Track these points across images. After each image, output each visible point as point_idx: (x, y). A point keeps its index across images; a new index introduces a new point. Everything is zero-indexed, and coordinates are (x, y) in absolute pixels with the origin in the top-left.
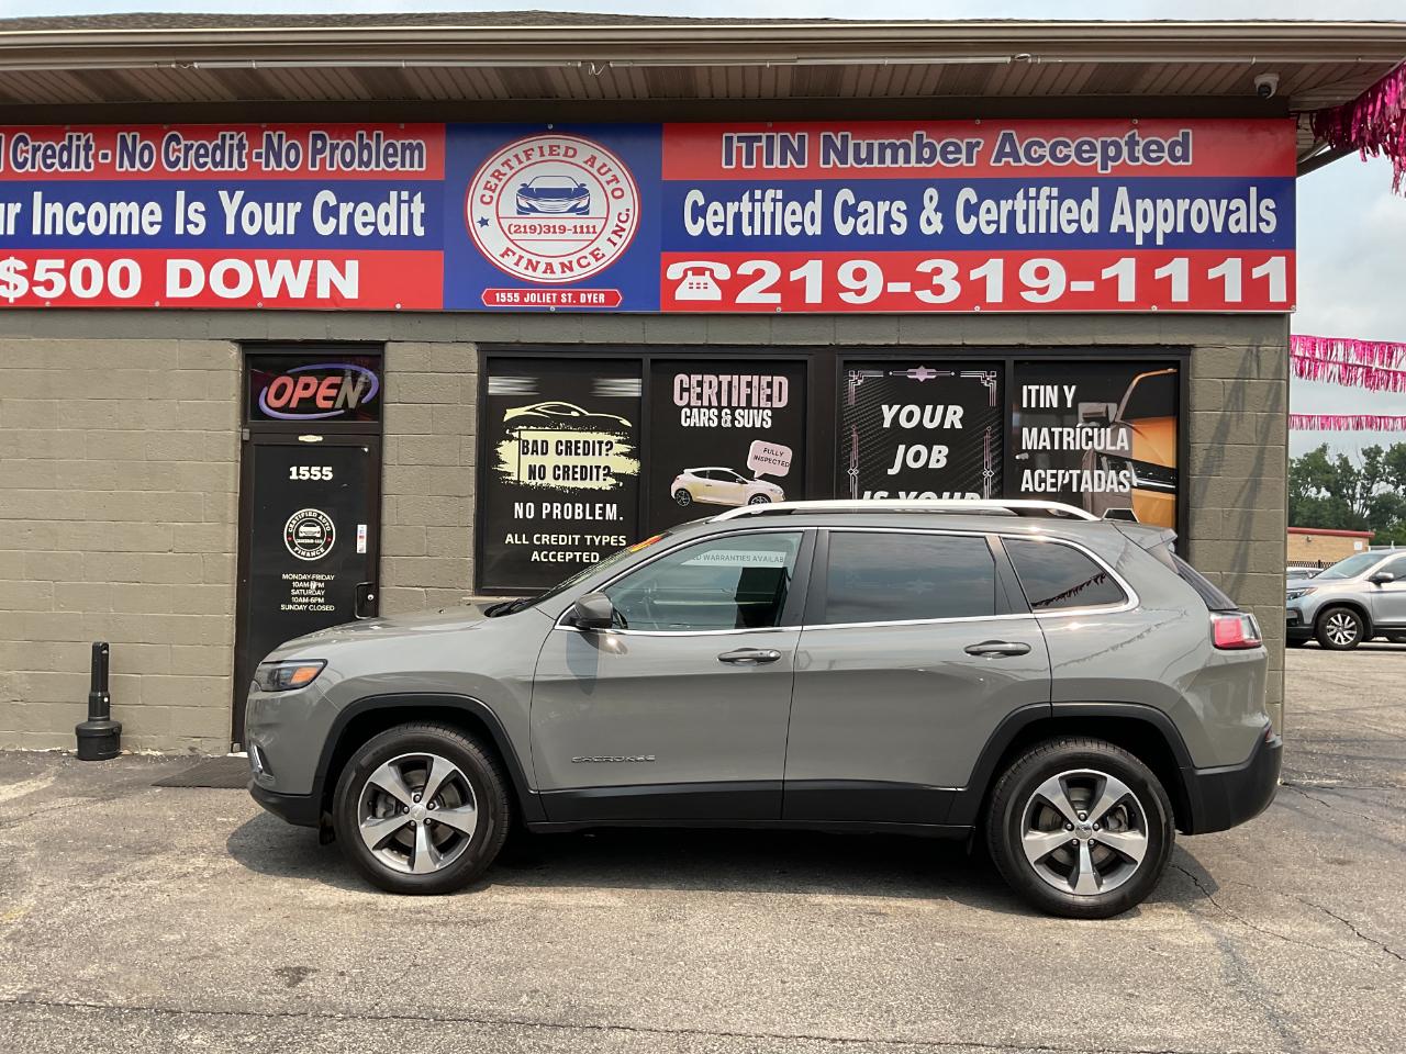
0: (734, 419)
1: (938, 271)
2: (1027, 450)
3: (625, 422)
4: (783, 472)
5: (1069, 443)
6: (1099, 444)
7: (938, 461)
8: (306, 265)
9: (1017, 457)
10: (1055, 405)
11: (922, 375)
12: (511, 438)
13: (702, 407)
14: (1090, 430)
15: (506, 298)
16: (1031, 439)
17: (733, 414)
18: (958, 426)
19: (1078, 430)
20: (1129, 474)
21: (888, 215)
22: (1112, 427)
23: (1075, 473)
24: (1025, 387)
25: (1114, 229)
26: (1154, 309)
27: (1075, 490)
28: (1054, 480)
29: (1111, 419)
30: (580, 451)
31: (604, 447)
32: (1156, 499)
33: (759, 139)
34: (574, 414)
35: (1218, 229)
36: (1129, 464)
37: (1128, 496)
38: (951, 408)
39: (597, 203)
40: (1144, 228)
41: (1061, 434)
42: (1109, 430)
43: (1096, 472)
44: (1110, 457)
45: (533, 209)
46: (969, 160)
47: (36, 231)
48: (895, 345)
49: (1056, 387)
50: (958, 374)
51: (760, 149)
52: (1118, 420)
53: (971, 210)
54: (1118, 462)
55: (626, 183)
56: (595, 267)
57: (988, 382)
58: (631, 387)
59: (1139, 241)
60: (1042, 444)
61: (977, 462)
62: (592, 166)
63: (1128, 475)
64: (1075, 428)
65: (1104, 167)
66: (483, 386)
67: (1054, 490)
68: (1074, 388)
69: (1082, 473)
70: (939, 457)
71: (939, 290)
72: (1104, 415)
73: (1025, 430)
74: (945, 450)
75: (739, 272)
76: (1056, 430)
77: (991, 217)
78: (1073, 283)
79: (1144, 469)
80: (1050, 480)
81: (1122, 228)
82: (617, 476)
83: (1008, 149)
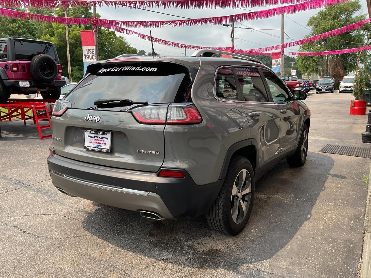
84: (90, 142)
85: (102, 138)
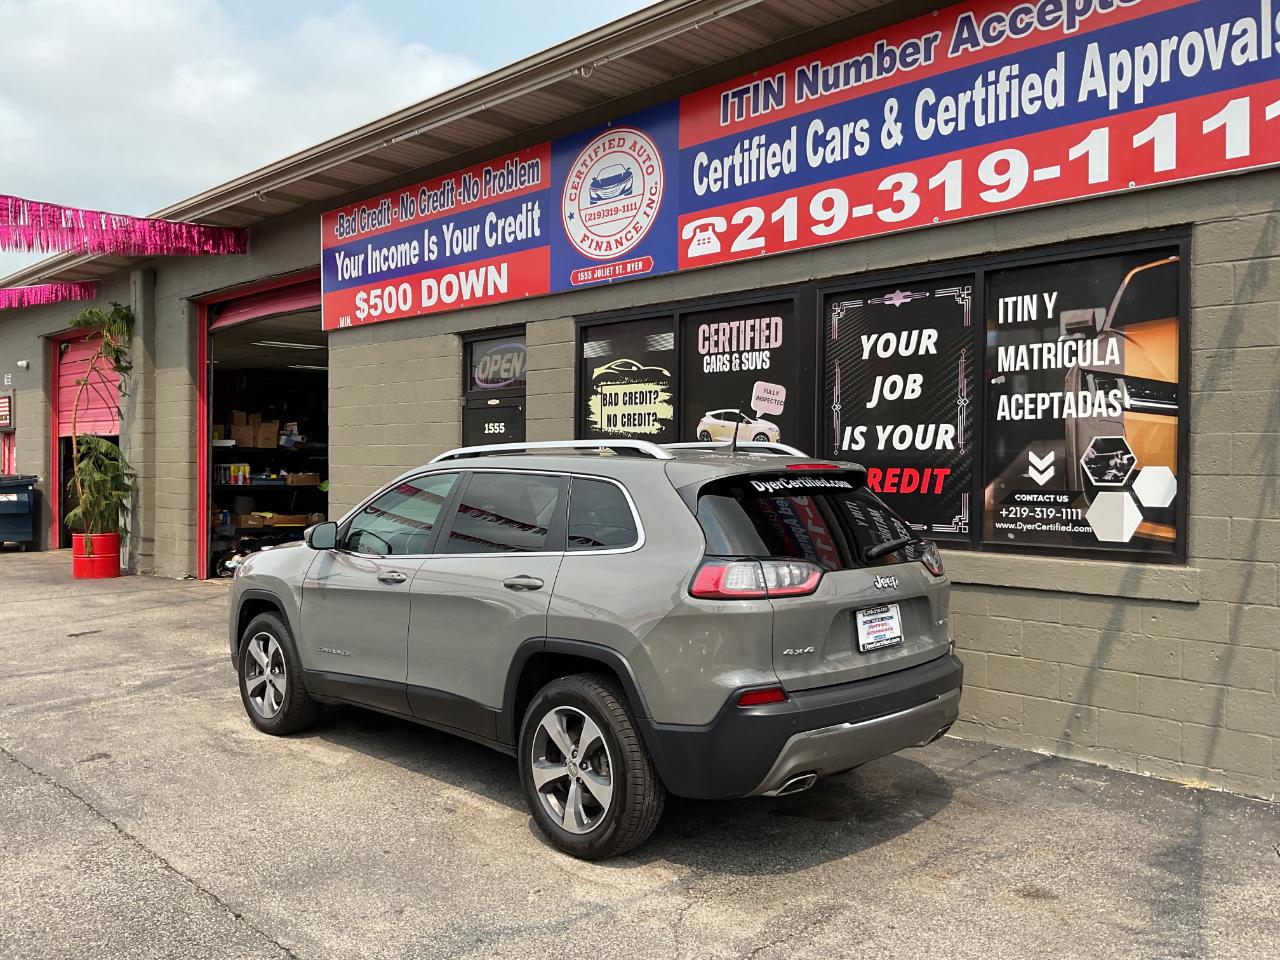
0: (741, 362)
1: (898, 186)
2: (1003, 373)
3: (666, 373)
4: (778, 410)
5: (1049, 361)
6: (1084, 360)
7: (913, 391)
8: (482, 270)
9: (993, 381)
10: (1034, 317)
11: (898, 299)
12: (596, 393)
13: (718, 353)
14: (1073, 344)
15: (584, 276)
16: (1009, 359)
17: (740, 358)
18: (933, 351)
19: (1060, 344)
20: (1122, 395)
21: (852, 136)
22: (1100, 337)
23: (1056, 396)
24: (1001, 301)
25: (1083, 97)
26: (1132, 185)
27: (1056, 415)
28: (1032, 406)
29: (1098, 328)
30: (638, 401)
31: (653, 396)
32: (1155, 424)
33: (747, 90)
34: (634, 369)
35: (1216, 64)
36: (1121, 382)
37: (1119, 421)
38: (926, 332)
39: (636, 183)
40: (1119, 86)
41: (1041, 351)
42: (1096, 341)
43: (1081, 394)
44: (1097, 374)
45: (600, 198)
46: (927, 58)
47: (370, 272)
48: (865, 272)
49: (1035, 297)
50: (933, 294)
51: (748, 99)
52: (1107, 328)
53: (930, 111)
54: (1107, 380)
55: (656, 162)
56: (637, 237)
57: (963, 298)
58: (666, 342)
59: (1113, 105)
60: (1019, 364)
61: (951, 389)
62: (634, 151)
63: (1119, 395)
64: (1056, 343)
65: (1071, 25)
66: (580, 350)
67: (1033, 417)
68: (1055, 294)
69: (1064, 396)
70: (913, 387)
71: (899, 207)
72: (1090, 323)
73: (1001, 350)
74: (919, 378)
75: (733, 222)
76: (1035, 347)
77: (950, 114)
78: (1036, 172)
79: (1140, 387)
80: (1028, 406)
81: (1092, 93)
82: (662, 421)
83: (965, 35)
84: (868, 634)
85: (882, 619)
